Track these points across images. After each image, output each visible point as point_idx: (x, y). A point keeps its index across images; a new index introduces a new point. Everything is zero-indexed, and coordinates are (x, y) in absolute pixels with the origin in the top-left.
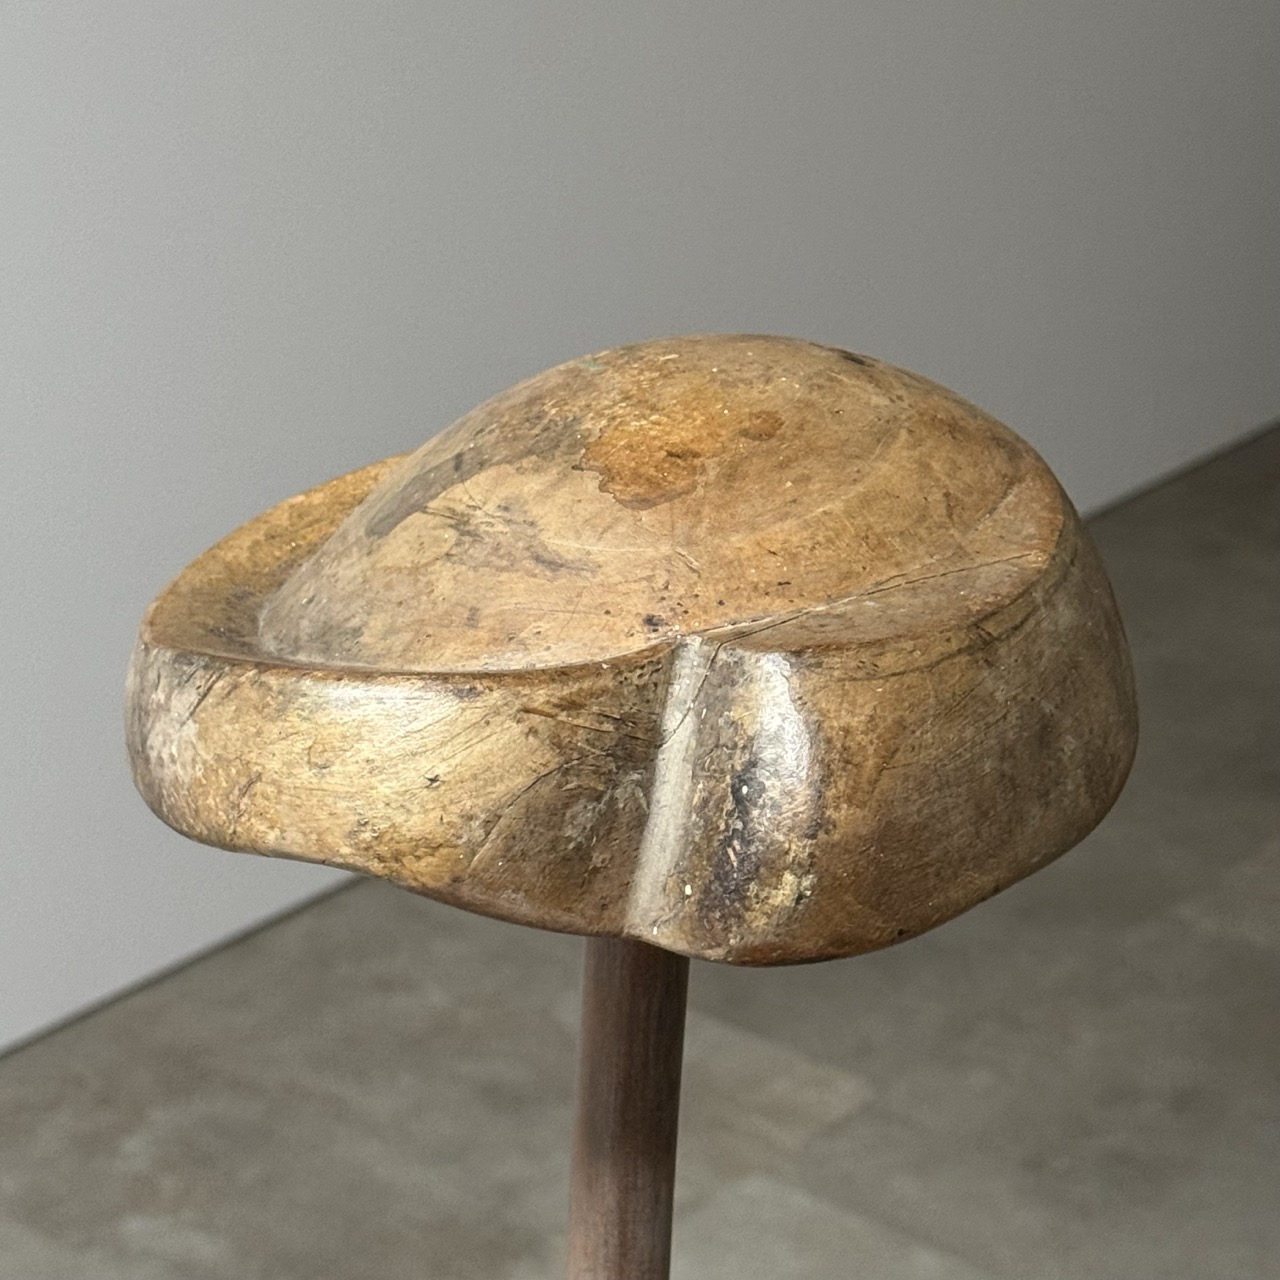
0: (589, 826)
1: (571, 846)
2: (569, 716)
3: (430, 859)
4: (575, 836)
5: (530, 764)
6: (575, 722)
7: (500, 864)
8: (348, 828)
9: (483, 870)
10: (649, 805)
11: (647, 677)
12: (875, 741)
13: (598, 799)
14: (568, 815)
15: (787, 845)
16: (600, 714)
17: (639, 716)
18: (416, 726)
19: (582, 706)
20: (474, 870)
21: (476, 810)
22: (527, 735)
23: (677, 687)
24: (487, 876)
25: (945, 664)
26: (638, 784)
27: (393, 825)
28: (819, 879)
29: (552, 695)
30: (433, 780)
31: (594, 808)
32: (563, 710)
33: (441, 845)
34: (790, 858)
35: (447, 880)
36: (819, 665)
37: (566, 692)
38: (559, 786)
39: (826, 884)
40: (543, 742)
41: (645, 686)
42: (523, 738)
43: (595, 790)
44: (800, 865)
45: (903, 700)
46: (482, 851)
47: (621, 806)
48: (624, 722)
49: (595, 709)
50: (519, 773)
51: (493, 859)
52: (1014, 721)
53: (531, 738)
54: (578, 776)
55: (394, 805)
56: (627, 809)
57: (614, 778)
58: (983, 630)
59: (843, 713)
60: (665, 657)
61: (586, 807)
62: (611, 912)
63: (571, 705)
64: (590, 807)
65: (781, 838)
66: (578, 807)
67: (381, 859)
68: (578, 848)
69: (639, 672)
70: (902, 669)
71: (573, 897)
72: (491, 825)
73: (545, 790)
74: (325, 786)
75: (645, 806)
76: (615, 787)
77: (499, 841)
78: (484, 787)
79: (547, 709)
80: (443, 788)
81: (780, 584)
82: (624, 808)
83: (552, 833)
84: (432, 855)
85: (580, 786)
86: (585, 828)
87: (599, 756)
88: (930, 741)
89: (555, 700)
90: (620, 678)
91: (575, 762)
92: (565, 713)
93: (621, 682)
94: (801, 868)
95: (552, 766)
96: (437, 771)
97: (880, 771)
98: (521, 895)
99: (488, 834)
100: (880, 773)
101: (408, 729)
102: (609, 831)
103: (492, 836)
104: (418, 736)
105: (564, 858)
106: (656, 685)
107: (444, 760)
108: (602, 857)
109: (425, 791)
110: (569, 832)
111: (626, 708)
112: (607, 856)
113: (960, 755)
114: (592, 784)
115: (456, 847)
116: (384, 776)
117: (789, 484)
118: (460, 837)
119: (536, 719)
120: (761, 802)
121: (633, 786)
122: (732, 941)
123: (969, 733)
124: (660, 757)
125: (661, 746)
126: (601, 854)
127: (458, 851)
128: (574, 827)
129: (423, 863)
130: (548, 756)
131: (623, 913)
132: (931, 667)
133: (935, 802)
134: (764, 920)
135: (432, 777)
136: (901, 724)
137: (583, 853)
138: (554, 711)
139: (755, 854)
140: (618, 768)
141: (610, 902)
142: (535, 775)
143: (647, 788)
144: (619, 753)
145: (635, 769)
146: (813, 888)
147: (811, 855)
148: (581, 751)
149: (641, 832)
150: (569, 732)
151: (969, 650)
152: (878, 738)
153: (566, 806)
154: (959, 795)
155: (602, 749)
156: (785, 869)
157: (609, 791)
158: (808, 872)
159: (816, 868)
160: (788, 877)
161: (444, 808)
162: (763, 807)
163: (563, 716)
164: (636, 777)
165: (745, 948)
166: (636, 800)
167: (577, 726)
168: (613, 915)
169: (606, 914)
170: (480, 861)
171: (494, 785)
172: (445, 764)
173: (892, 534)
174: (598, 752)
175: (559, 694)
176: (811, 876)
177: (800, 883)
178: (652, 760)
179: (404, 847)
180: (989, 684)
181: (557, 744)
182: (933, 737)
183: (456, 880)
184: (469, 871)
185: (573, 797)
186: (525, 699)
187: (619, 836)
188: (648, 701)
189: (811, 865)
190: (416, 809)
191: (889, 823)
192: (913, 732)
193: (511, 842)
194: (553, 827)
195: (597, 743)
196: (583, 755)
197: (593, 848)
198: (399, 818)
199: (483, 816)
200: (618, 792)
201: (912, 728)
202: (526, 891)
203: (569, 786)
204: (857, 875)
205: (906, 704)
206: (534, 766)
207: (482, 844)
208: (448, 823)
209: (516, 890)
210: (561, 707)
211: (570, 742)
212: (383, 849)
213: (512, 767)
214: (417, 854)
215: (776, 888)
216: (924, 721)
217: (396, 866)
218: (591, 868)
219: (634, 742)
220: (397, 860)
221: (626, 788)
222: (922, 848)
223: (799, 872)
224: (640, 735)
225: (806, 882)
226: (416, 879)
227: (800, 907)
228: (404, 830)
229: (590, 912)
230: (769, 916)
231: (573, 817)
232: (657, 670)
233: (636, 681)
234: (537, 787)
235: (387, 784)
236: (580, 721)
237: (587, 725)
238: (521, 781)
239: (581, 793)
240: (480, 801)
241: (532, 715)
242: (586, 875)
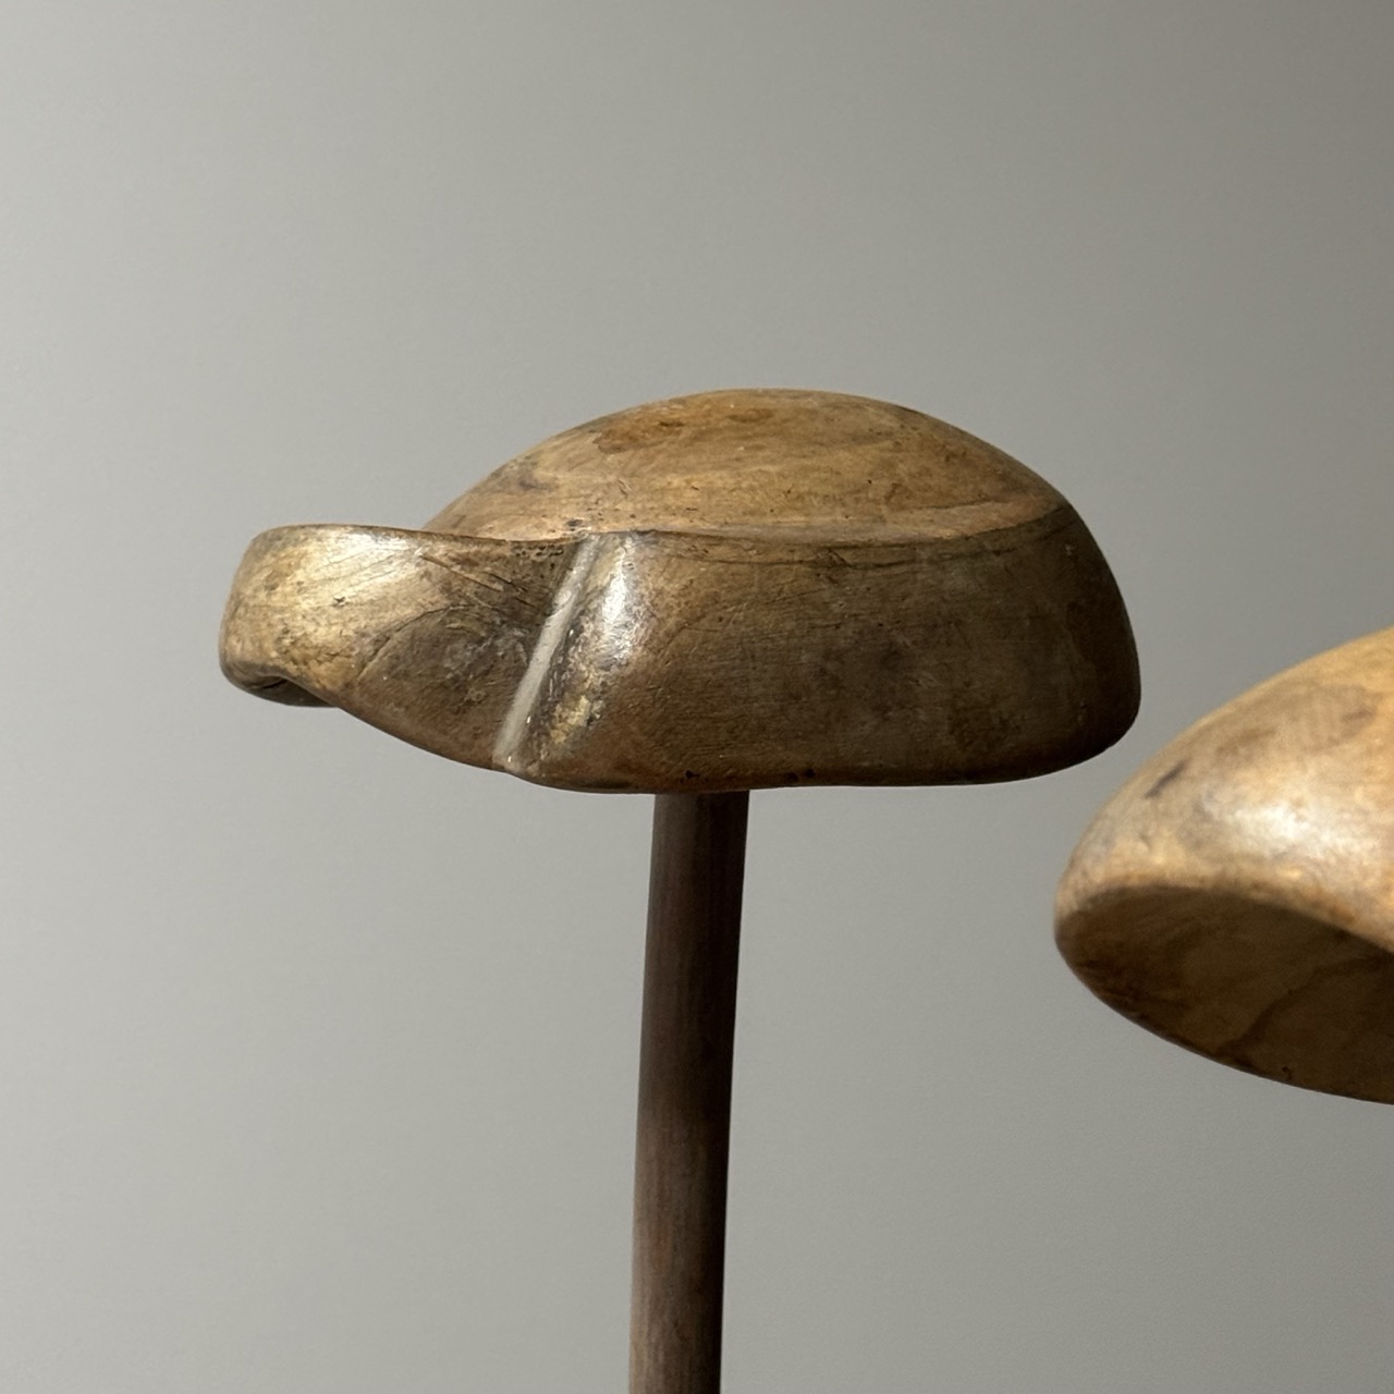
0: (468, 663)
1: (449, 676)
2: (462, 569)
3: (328, 664)
4: (453, 668)
5: (420, 600)
6: (466, 575)
7: (385, 678)
8: (276, 636)
9: (371, 681)
10: (528, 661)
11: (545, 557)
12: (683, 606)
13: (480, 641)
14: (449, 648)
15: (586, 674)
16: (491, 575)
17: (532, 585)
18: (337, 559)
19: (477, 564)
20: (363, 679)
21: (369, 630)
22: (422, 577)
23: (575, 572)
24: (373, 687)
25: (782, 567)
26: (522, 640)
27: (305, 634)
28: (607, 706)
29: (451, 551)
30: (340, 601)
31: (474, 649)
32: (458, 564)
33: (337, 654)
34: (587, 685)
35: (340, 683)
36: (656, 543)
37: (465, 550)
38: (443, 623)
39: (613, 710)
40: (434, 585)
41: (542, 564)
42: (418, 578)
43: (475, 634)
44: (594, 692)
45: (724, 582)
46: (370, 665)
47: (500, 654)
48: (514, 586)
49: (488, 569)
50: (409, 605)
51: (380, 674)
52: (850, 633)
53: (425, 580)
54: (462, 620)
55: (309, 618)
56: (507, 658)
57: (497, 629)
58: (836, 554)
59: (662, 579)
60: (568, 546)
61: (466, 646)
62: (483, 742)
63: (465, 561)
64: (470, 648)
65: (584, 668)
66: (459, 645)
67: (295, 662)
68: (455, 679)
69: (538, 551)
70: (732, 559)
71: (448, 722)
72: (381, 644)
73: (432, 623)
74: (270, 603)
75: (525, 659)
76: (496, 637)
77: (385, 658)
78: (379, 611)
79: (444, 560)
80: (346, 608)
81: (688, 509)
82: (503, 656)
83: (432, 661)
84: (330, 661)
85: (462, 628)
86: (463, 665)
87: (484, 607)
88: (741, 618)
89: (452, 555)
90: (518, 551)
91: (462, 607)
92: (459, 567)
93: (518, 555)
94: (594, 695)
95: (439, 606)
96: (344, 594)
97: (681, 629)
98: (402, 710)
99: (376, 651)
100: (680, 631)
101: (332, 560)
102: (487, 673)
103: (380, 653)
104: (336, 565)
105: (442, 685)
106: (553, 565)
107: (351, 586)
108: (477, 693)
109: (332, 608)
110: (447, 664)
111: (519, 576)
112: (482, 693)
113: (772, 640)
114: (474, 629)
115: (349, 657)
116: (306, 595)
117: (742, 448)
118: (352, 649)
119: (431, 566)
120: (577, 641)
121: (515, 641)
122: (542, 757)
123: (790, 625)
124: (547, 624)
125: (549, 615)
126: (477, 690)
127: (351, 660)
128: (453, 661)
129: (323, 667)
130: (436, 597)
131: (492, 745)
132: (762, 565)
133: (734, 668)
134: (564, 738)
135: (339, 597)
136: (715, 598)
137: (459, 685)
138: (450, 563)
139: (564, 681)
140: (503, 622)
141: (482, 733)
142: (422, 611)
143: (530, 646)
144: (506, 610)
145: (520, 627)
146: (601, 712)
147: (603, 684)
148: (468, 599)
149: (519, 680)
150: (459, 582)
151: (814, 564)
152: (686, 603)
153: (449, 641)
154: (765, 671)
155: (489, 603)
156: (582, 694)
157: (490, 639)
158: (599, 698)
159: (606, 696)
160: (584, 701)
161: (344, 625)
162: (577, 645)
163: (456, 569)
164: (518, 633)
165: (551, 762)
166: (516, 654)
167: (467, 579)
168: (484, 745)
169: (477, 743)
170: (368, 673)
171: (387, 611)
172: (351, 589)
173: (816, 495)
174: (484, 604)
175: (458, 551)
176: (601, 702)
177: (591, 708)
178: (538, 625)
179: (311, 652)
180: (826, 596)
181: (447, 589)
182: (746, 617)
183: (348, 685)
184: (358, 679)
185: (455, 635)
186: (427, 549)
187: (496, 679)
188: (542, 577)
189: (603, 693)
190: (323, 623)
191: (680, 673)
192: (726, 607)
193: (395, 661)
194: (434, 656)
195: (485, 597)
196: (470, 604)
197: (470, 683)
198: (311, 628)
199: (374, 635)
200: (499, 642)
201: (725, 604)
202: (407, 707)
203: (453, 625)
204: (643, 709)
205: (726, 585)
206: (424, 603)
207: (371, 659)
208: (346, 636)
209: (399, 705)
210: (456, 560)
211: (460, 590)
212: (296, 653)
213: (404, 599)
214: (319, 659)
215: (574, 710)
216: (739, 602)
217: (304, 668)
218: (466, 699)
219: (523, 605)
220: (306, 663)
221: (507, 640)
222: (715, 704)
223: (592, 696)
224: (528, 601)
225: (597, 707)
226: (318, 682)
227: (591, 728)
228: (312, 639)
229: (463, 739)
230: (567, 735)
231: (454, 652)
232: (557, 554)
233: (533, 557)
234: (424, 620)
235: (308, 601)
236: (472, 576)
237: (479, 580)
238: (409, 612)
239: (464, 634)
240: (374, 622)
241: (429, 563)
242: (461, 704)
